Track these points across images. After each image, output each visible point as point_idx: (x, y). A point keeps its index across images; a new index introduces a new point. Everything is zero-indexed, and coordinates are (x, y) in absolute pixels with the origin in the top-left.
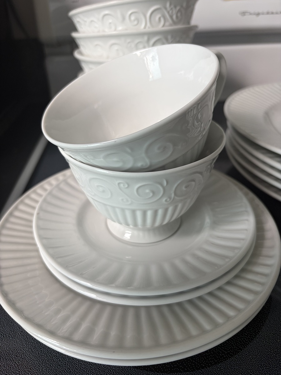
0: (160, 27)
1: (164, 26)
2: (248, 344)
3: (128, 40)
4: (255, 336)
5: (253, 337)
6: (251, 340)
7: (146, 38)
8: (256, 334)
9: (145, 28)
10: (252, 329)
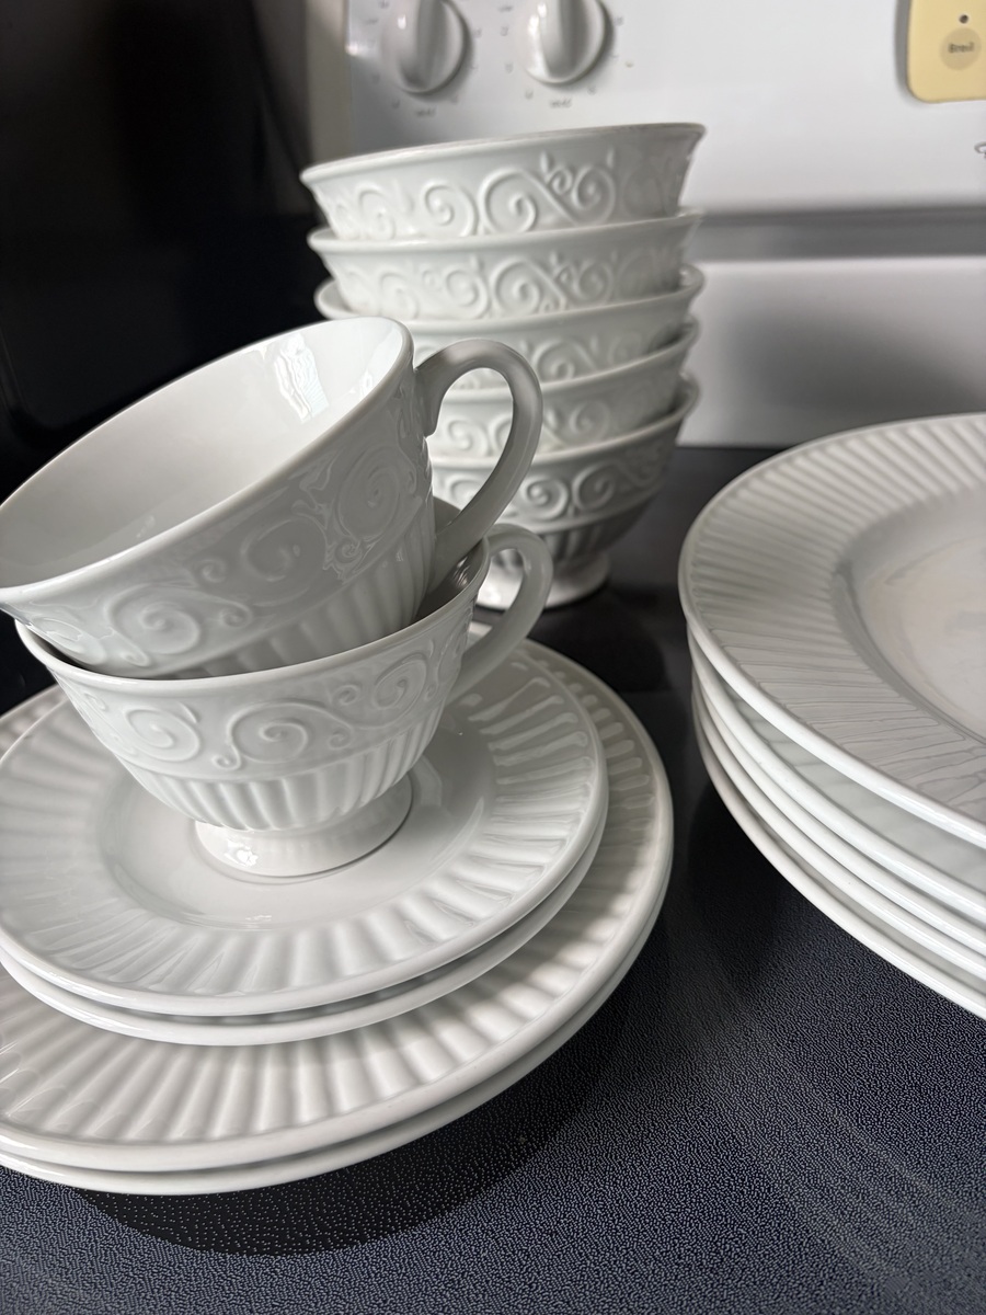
0: (522, 230)
1: (534, 226)
2: (391, 1232)
3: (424, 266)
4: (429, 1217)
5: (421, 1219)
6: (411, 1225)
7: (473, 262)
8: (435, 1213)
9: (474, 231)
10: (436, 1198)
